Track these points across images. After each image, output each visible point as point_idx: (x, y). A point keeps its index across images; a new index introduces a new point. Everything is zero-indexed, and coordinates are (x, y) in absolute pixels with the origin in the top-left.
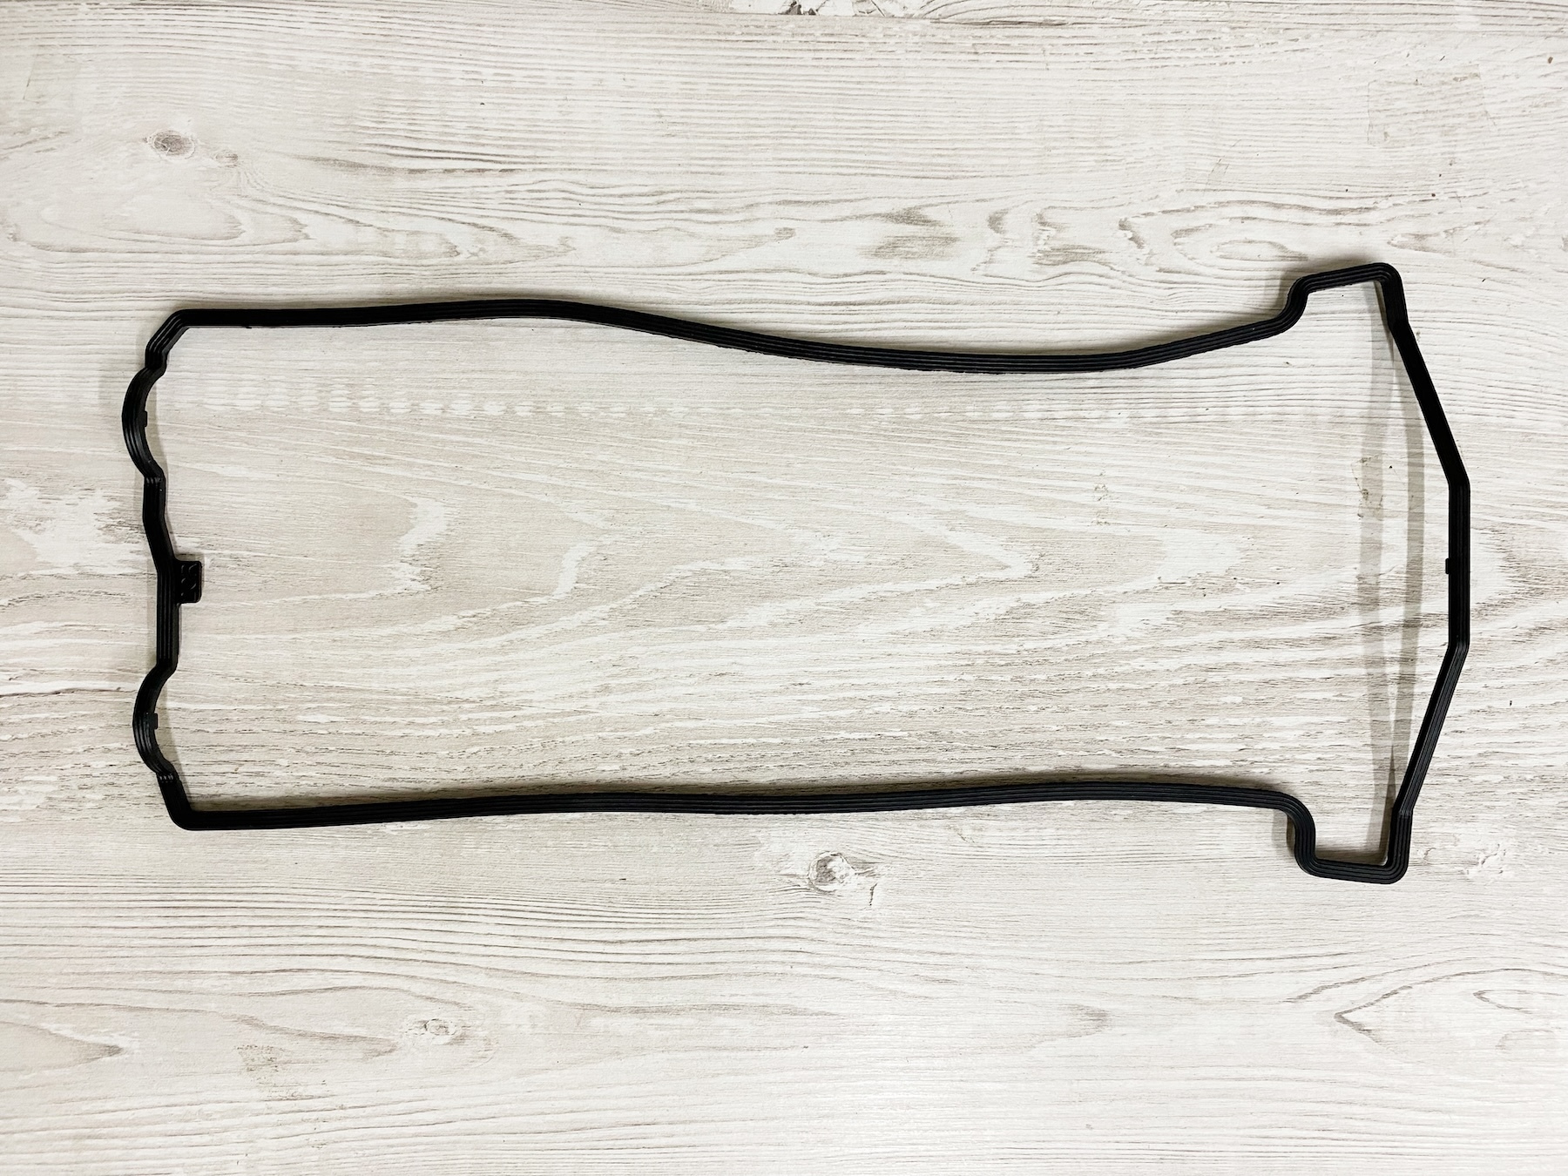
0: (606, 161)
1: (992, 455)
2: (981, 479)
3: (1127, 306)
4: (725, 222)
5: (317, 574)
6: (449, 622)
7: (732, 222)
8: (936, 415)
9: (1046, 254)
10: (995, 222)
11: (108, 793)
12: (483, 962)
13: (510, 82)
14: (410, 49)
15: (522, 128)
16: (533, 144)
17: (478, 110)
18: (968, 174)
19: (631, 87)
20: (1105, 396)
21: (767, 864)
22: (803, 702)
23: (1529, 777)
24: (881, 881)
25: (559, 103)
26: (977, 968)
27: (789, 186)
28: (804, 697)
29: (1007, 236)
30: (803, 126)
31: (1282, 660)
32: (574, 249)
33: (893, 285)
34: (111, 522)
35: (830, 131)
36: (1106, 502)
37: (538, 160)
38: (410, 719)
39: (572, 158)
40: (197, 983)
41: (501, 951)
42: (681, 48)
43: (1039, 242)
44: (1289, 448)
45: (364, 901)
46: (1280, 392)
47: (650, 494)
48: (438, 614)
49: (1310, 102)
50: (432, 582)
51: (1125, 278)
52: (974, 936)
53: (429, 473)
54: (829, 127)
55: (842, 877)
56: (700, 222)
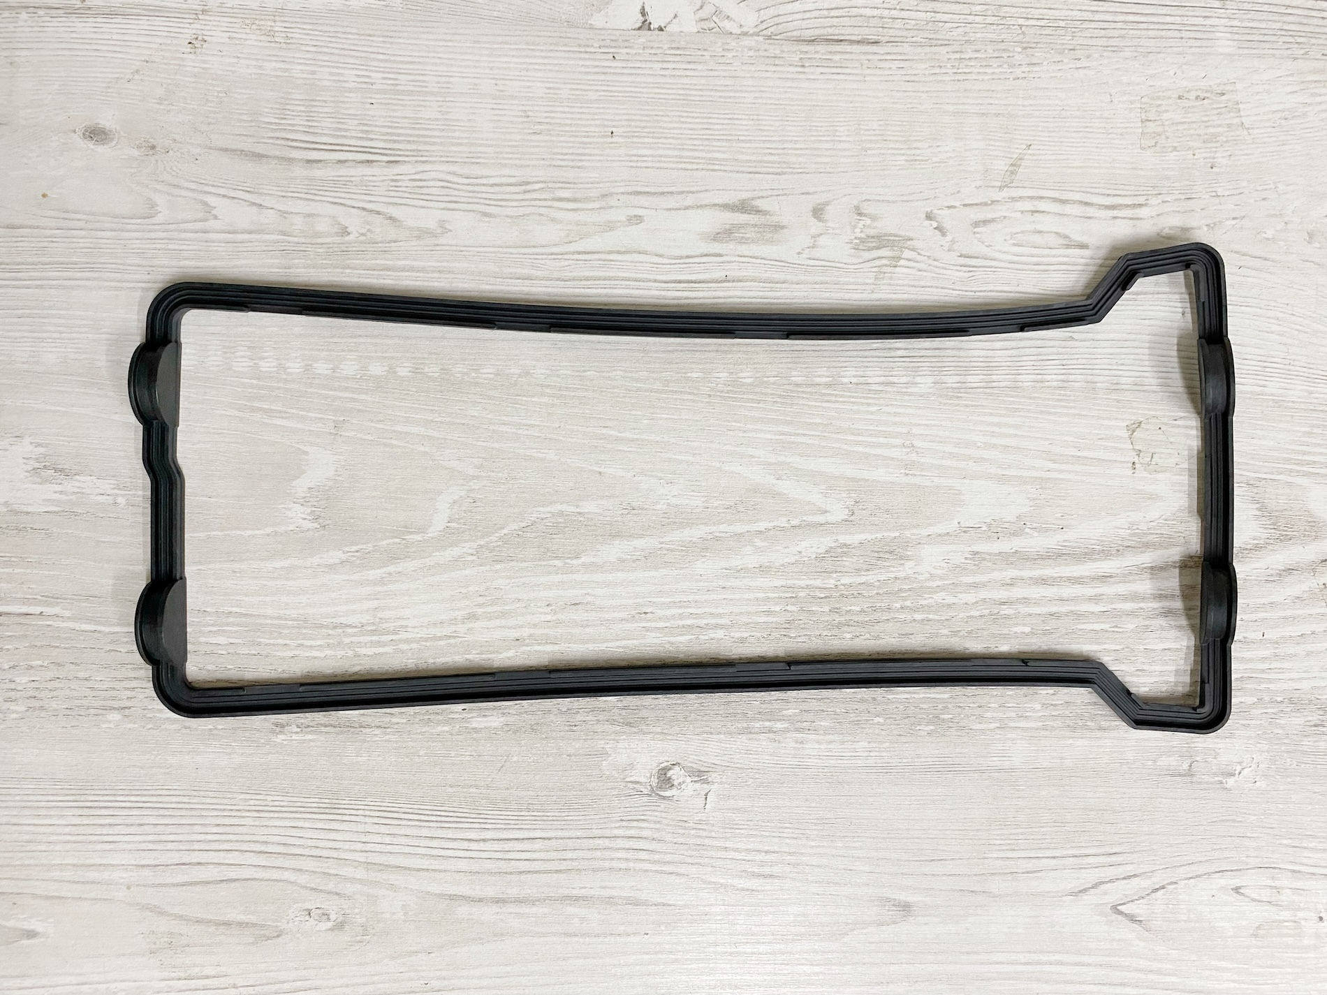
0: (479, 155)
1: (814, 414)
2: (804, 435)
3: (932, 287)
4: (583, 209)
5: (220, 513)
6: (336, 556)
7: (589, 210)
8: (765, 379)
9: (862, 241)
10: (818, 212)
11: (31, 706)
12: (361, 857)
13: (397, 85)
14: (308, 56)
15: (407, 125)
16: (415, 139)
17: (368, 110)
18: (794, 171)
19: (502, 91)
20: (912, 364)
21: (614, 772)
22: (647, 629)
23: (1279, 699)
24: (714, 787)
25: (440, 104)
26: (798, 865)
27: (638, 179)
28: (648, 625)
29: (830, 224)
30: (651, 127)
31: (1065, 596)
32: (451, 231)
33: (729, 266)
34: (37, 465)
35: (675, 131)
36: (914, 456)
37: (420, 153)
38: (299, 642)
39: (450, 152)
40: (106, 875)
41: (378, 848)
42: (546, 57)
43: (856, 230)
44: (1072, 411)
45: (257, 803)
46: (1064, 362)
47: (515, 445)
48: (325, 549)
49: (1091, 112)
50: (321, 521)
51: (930, 262)
52: (795, 836)
53: (320, 425)
54: (674, 128)
55: (680, 784)
56: (562, 209)
